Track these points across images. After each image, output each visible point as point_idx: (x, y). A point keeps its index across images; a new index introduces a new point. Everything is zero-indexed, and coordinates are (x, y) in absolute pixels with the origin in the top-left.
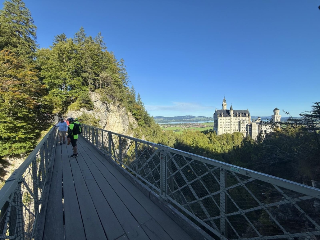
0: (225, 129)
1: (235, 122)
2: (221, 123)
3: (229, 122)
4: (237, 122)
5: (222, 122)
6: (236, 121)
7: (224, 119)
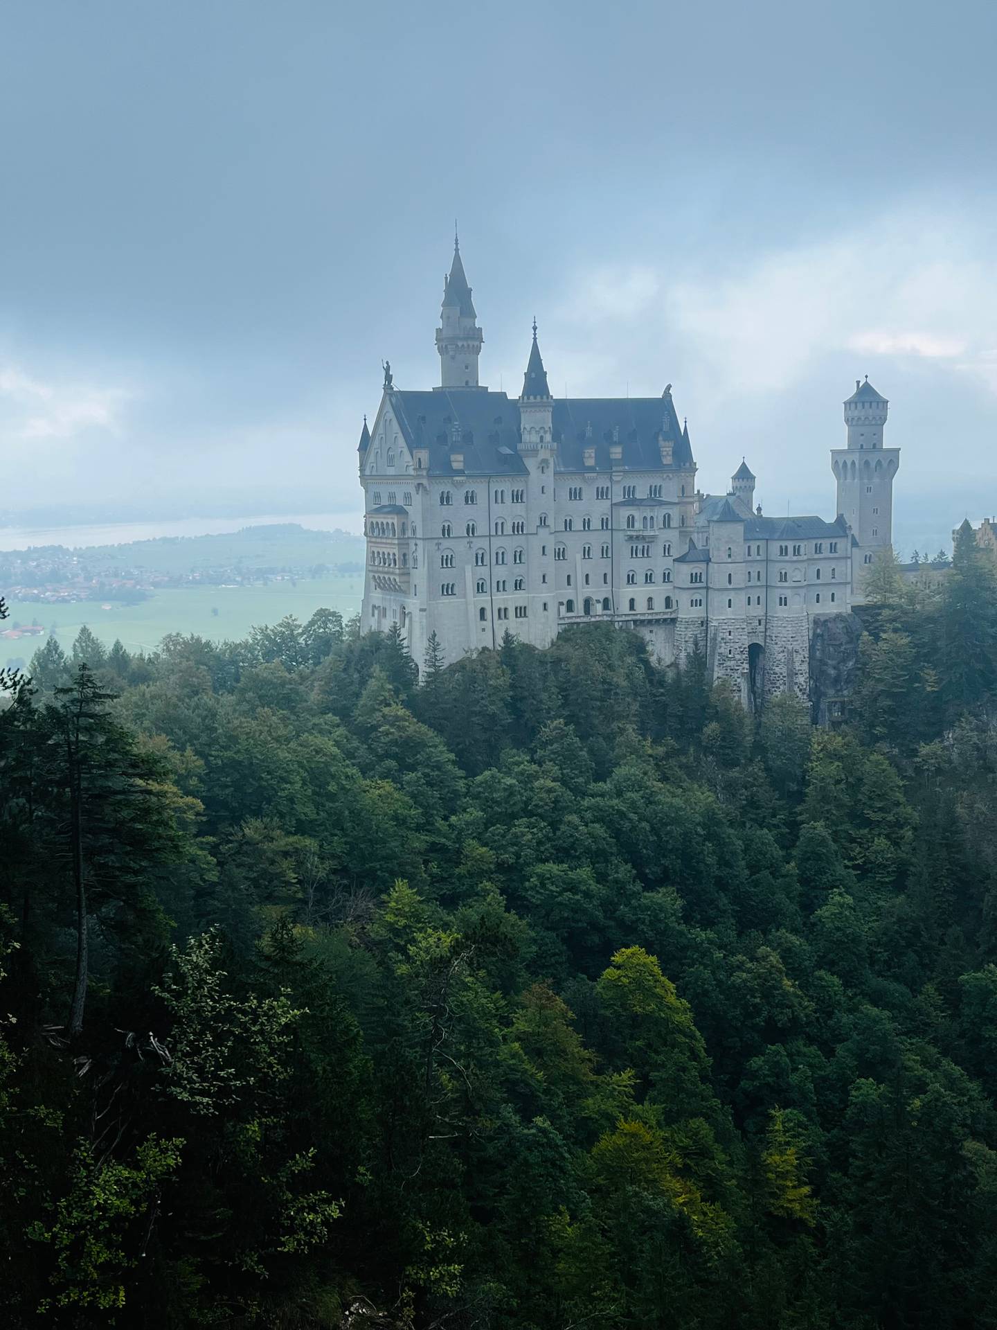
0: (483, 599)
1: (568, 525)
2: (446, 543)
3: (518, 528)
4: (587, 524)
5: (459, 530)
6: (577, 511)
7: (470, 499)
